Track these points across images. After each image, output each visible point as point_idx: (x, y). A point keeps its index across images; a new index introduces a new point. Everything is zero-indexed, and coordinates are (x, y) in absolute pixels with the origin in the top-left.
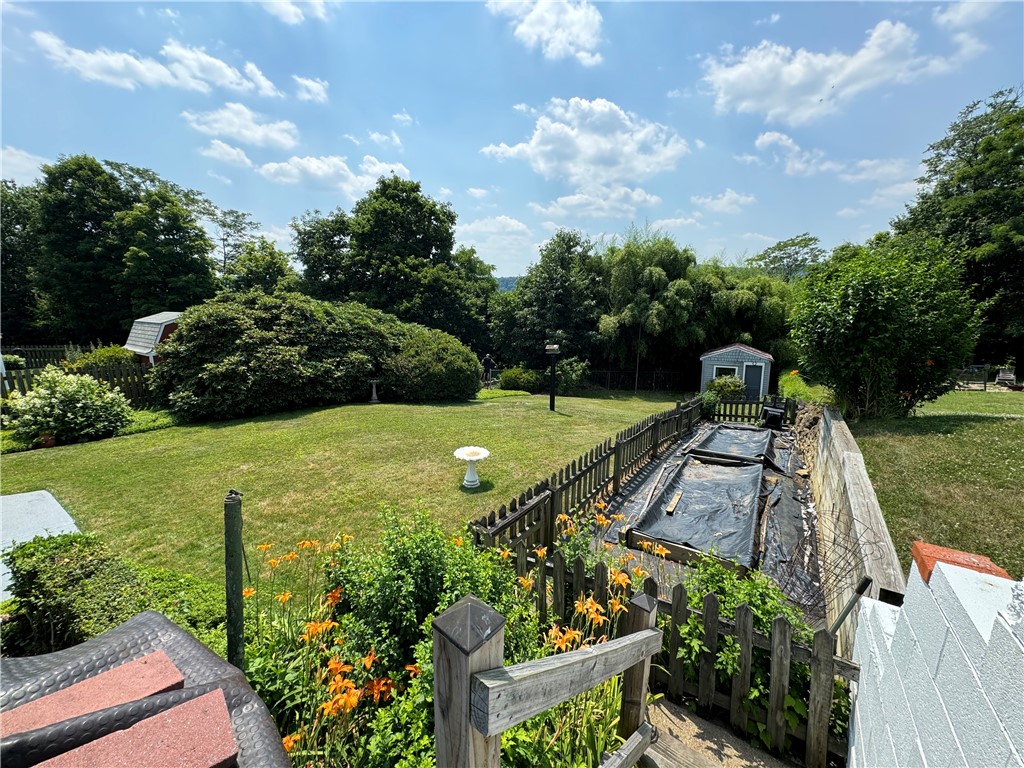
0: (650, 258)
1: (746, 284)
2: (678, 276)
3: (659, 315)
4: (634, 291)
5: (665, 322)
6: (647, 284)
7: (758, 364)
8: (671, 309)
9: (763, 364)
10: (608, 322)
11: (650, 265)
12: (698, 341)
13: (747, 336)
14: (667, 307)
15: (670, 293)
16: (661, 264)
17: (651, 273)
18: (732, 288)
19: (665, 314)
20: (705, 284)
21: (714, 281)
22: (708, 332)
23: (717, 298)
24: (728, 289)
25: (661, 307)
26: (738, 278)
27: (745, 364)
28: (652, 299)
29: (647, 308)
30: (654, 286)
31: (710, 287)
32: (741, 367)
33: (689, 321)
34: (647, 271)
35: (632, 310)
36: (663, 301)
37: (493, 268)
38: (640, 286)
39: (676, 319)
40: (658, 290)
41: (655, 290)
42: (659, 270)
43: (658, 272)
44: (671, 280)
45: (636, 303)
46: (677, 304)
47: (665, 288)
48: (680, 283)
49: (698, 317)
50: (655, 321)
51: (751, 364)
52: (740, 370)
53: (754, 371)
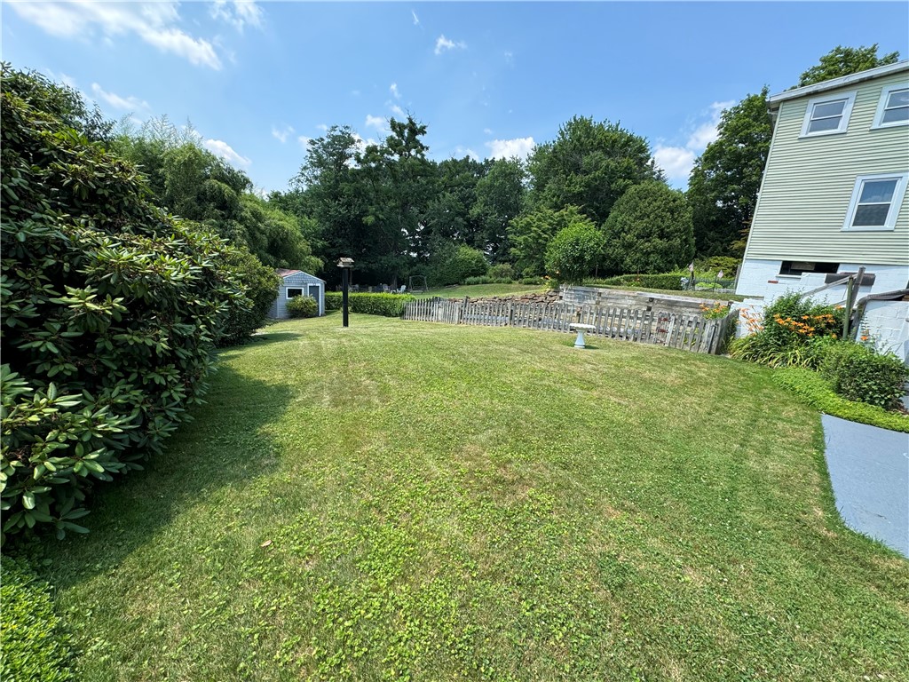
7: (317, 285)
9: (319, 285)
27: (309, 285)
32: (305, 288)
51: (312, 285)
52: (306, 291)
53: (314, 290)
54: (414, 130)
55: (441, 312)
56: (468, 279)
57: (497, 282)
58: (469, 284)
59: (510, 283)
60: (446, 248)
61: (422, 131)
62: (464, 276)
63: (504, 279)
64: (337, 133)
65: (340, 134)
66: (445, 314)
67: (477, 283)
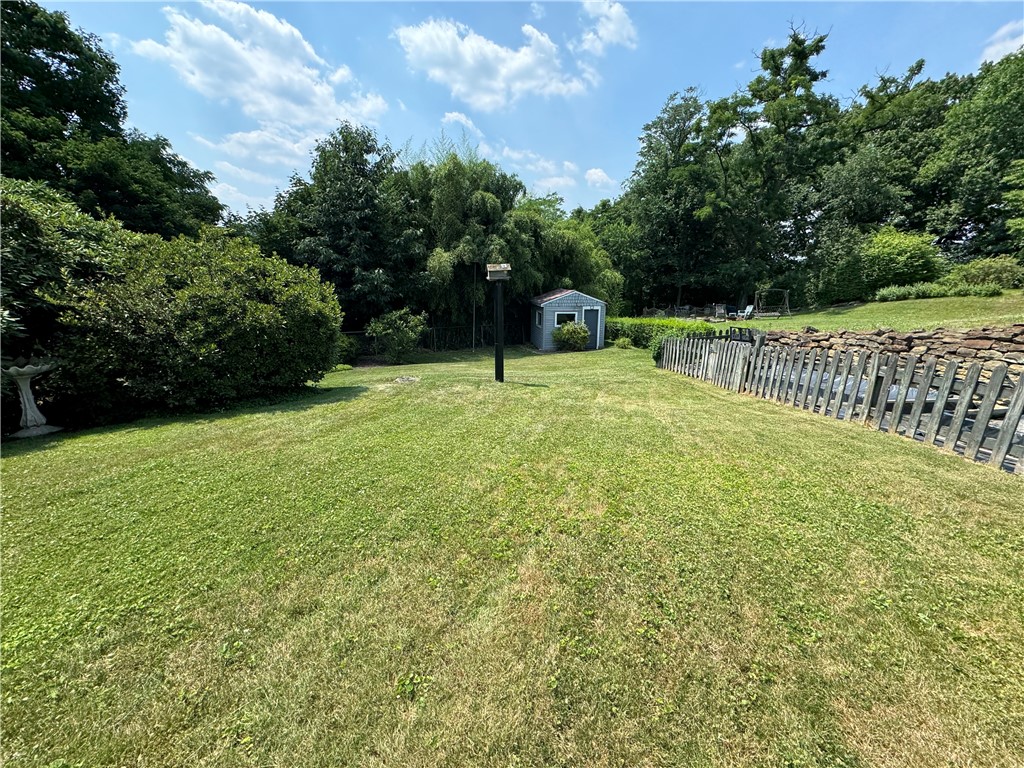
7: (595, 308)
9: (599, 308)
10: (441, 259)
13: (567, 281)
14: (508, 241)
27: (584, 308)
30: (488, 215)
32: (580, 312)
36: (503, 234)
37: (207, 175)
51: (589, 308)
52: (579, 315)
53: (591, 315)
54: (800, 52)
55: (713, 360)
56: (884, 292)
57: (958, 294)
58: (884, 299)
59: (996, 294)
60: (843, 239)
61: (818, 48)
62: (875, 286)
63: (978, 288)
64: (678, 101)
65: (682, 102)
66: (719, 368)
67: (904, 297)
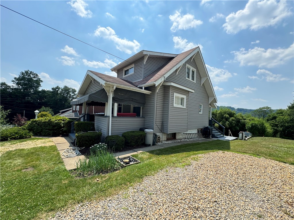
0: (225, 113)
1: (248, 119)
2: (232, 117)
3: (228, 124)
4: (222, 119)
5: (230, 125)
6: (225, 118)
8: (231, 123)
11: (225, 114)
12: (238, 130)
15: (230, 120)
16: (228, 114)
17: (226, 116)
18: (245, 119)
19: (229, 124)
20: (238, 118)
21: (241, 118)
22: (240, 128)
23: (241, 121)
24: (244, 120)
25: (228, 122)
26: (247, 117)
28: (226, 121)
29: (225, 123)
31: (240, 119)
33: (235, 126)
34: (225, 115)
35: (222, 123)
38: (223, 118)
39: (232, 125)
40: (228, 119)
41: (227, 119)
42: (227, 115)
43: (227, 116)
44: (230, 117)
45: (223, 121)
46: (232, 122)
47: (229, 119)
48: (232, 118)
49: (237, 125)
50: (227, 125)
